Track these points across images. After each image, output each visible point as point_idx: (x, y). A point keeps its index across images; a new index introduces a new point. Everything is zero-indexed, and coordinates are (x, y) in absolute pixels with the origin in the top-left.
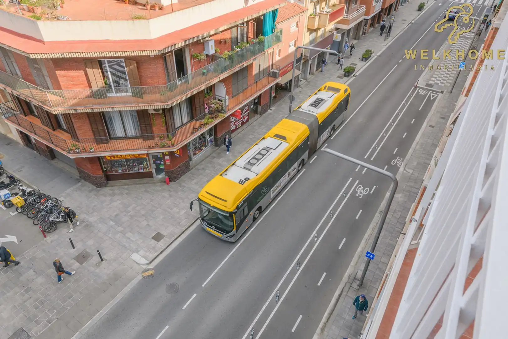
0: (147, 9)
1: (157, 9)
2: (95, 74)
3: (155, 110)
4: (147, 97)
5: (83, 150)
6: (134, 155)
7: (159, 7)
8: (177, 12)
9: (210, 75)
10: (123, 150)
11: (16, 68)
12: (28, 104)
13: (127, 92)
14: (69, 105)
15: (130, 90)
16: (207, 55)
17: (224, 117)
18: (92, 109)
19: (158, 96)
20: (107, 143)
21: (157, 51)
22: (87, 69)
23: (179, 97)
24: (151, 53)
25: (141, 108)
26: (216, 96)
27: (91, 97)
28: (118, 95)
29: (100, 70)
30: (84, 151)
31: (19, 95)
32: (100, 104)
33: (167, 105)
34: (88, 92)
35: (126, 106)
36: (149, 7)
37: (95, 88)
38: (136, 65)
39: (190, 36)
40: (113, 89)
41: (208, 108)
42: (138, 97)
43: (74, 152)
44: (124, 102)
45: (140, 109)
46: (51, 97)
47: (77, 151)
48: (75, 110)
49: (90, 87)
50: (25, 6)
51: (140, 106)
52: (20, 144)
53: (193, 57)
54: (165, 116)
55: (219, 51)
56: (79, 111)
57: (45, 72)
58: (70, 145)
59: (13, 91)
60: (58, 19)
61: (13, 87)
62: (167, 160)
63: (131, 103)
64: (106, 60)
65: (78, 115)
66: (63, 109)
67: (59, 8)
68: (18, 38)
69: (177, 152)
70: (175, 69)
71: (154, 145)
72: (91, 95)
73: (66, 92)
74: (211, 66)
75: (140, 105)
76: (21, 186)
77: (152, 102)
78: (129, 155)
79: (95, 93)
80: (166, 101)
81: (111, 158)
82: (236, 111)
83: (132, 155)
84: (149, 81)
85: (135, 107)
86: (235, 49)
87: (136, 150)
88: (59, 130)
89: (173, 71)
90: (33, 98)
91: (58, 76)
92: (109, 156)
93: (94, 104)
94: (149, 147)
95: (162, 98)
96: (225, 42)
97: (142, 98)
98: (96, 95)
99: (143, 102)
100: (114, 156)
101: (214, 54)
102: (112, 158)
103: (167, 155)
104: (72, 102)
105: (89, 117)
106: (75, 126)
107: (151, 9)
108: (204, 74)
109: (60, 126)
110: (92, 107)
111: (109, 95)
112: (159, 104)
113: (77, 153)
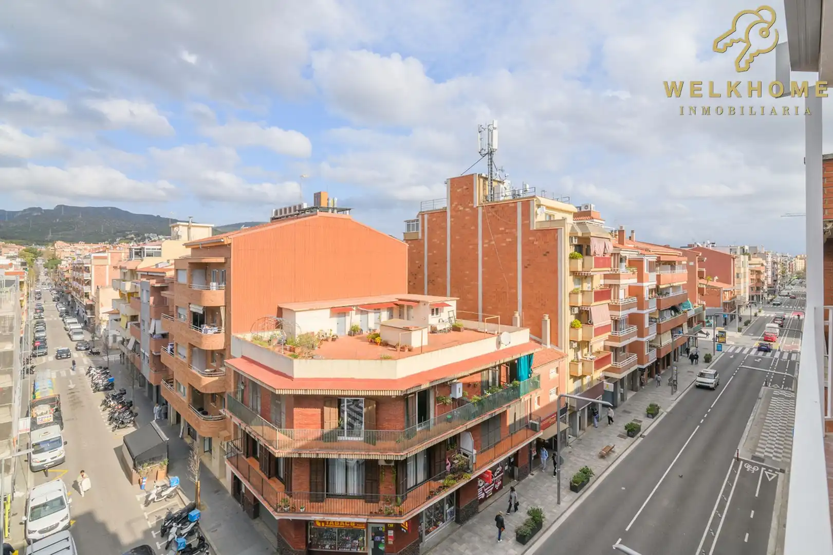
0: (396, 351)
1: (407, 350)
2: (331, 413)
3: (386, 461)
4: (380, 444)
5: (292, 508)
6: (350, 523)
7: (409, 349)
8: (426, 354)
9: (455, 422)
10: (339, 514)
11: (259, 403)
12: (254, 442)
13: (359, 435)
14: (295, 447)
15: (363, 434)
16: (453, 399)
17: (470, 478)
18: (318, 454)
19: (392, 444)
20: (323, 501)
21: (400, 392)
22: (325, 408)
23: (417, 447)
24: (393, 394)
25: (371, 457)
26: (461, 449)
27: (320, 440)
28: (349, 438)
29: (337, 409)
30: (293, 510)
32: (327, 448)
33: (402, 456)
34: (318, 433)
35: (355, 453)
36: (399, 349)
37: (327, 429)
38: (375, 405)
39: (437, 378)
40: (346, 431)
41: (450, 464)
42: (370, 443)
43: (282, 509)
44: (353, 448)
45: (369, 458)
46: (280, 436)
47: (286, 509)
48: (300, 454)
49: (322, 427)
50: (288, 346)
51: (370, 455)
52: (228, 493)
53: (437, 400)
54: (397, 471)
55: (468, 395)
56: (303, 456)
57: (284, 409)
58: (280, 500)
59: (247, 427)
60: (312, 358)
61: (248, 424)
62: (391, 537)
63: (360, 450)
64: (346, 399)
65: (300, 460)
66: (287, 451)
67: (316, 348)
68: (271, 374)
69: (405, 526)
70: (416, 413)
71: (377, 511)
72: (320, 438)
73: (297, 432)
74: (457, 412)
75: (370, 453)
77: (384, 450)
78: (344, 523)
79: (326, 434)
80: (400, 451)
81: (321, 524)
82: (486, 472)
83: (347, 523)
84: (386, 424)
85: (365, 456)
86: (486, 394)
87: (354, 516)
88: (275, 478)
89: (414, 415)
90: (262, 437)
91: (294, 413)
92: (320, 521)
93: (321, 449)
94: (371, 513)
95: (397, 446)
96: (475, 385)
97: (375, 445)
98: (326, 438)
99: (374, 450)
100: (325, 522)
101: (462, 397)
102: (323, 525)
103: (391, 529)
104: (299, 444)
105: (311, 464)
106: (293, 474)
107: (401, 351)
108: (449, 421)
109: (277, 474)
110: (317, 452)
111: (340, 438)
112: (393, 454)
113: (285, 512)
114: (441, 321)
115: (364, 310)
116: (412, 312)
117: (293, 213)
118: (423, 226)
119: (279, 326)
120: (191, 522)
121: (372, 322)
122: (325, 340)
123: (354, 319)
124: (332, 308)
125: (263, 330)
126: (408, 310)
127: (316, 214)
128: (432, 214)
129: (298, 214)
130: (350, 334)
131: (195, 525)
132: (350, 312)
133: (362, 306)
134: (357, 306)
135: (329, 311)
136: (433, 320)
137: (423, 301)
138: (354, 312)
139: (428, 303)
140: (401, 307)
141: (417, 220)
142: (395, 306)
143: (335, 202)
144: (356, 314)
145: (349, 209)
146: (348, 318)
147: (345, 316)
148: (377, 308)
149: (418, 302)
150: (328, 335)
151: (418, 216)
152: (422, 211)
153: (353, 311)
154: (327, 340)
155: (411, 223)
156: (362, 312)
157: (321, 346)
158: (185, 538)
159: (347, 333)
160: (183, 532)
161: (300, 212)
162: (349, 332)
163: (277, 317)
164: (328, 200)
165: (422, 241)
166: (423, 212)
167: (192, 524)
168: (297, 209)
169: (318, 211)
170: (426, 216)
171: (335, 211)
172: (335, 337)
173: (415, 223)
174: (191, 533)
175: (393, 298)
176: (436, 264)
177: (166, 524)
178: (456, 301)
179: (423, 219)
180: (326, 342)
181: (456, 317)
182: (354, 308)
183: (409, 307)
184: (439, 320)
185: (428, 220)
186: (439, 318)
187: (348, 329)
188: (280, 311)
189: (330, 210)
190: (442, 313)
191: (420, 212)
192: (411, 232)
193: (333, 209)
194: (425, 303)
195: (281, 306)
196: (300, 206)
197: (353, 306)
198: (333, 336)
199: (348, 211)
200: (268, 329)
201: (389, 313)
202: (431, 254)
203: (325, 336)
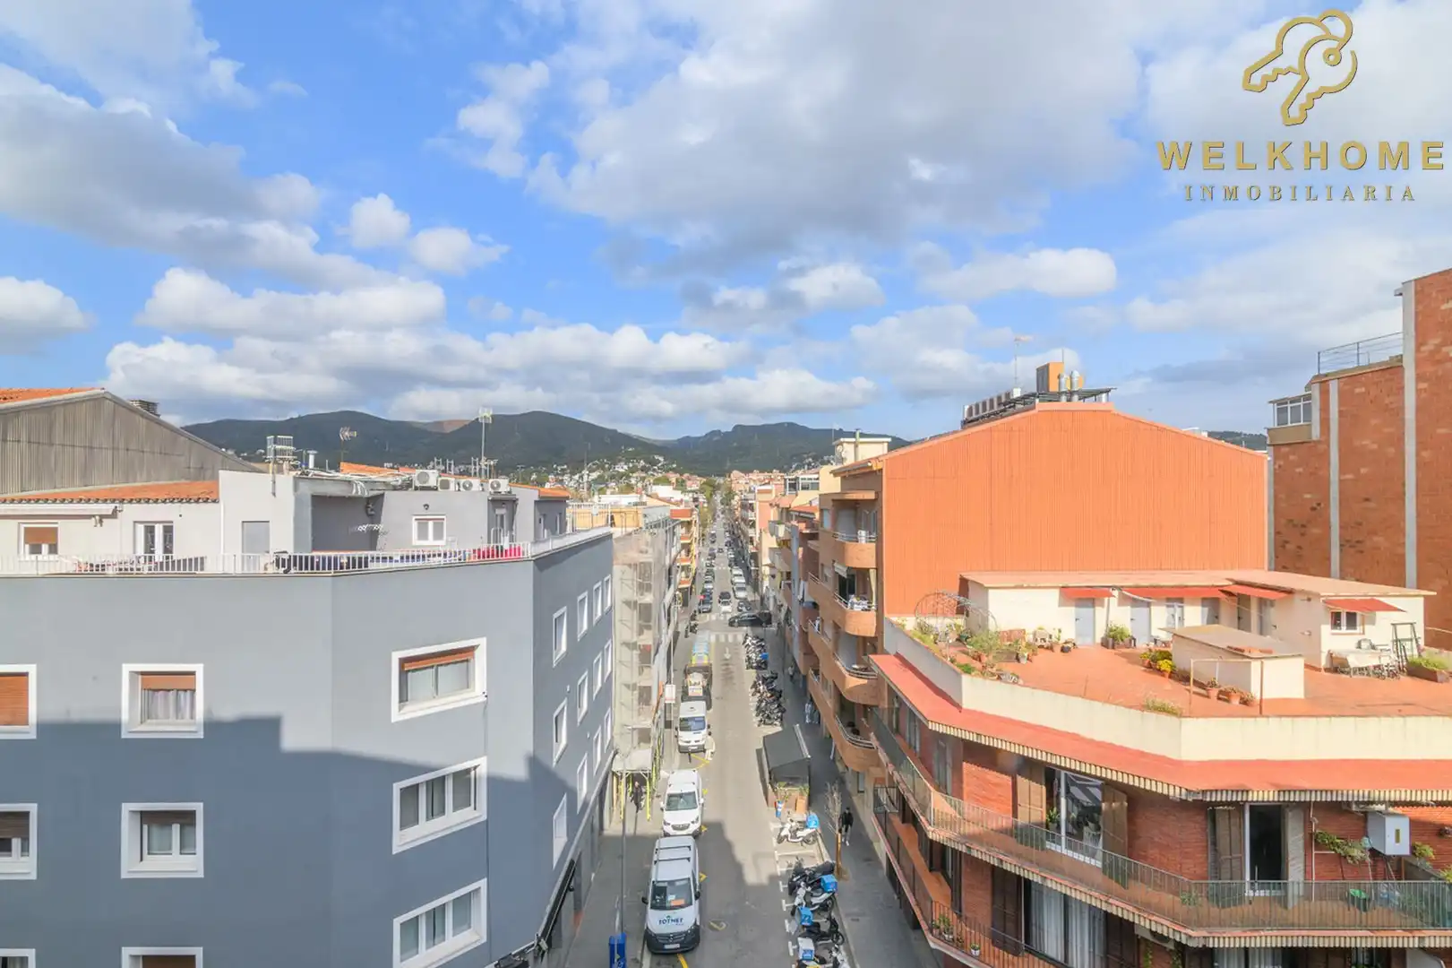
1: (1235, 701)
2: (1033, 794)
3: (1154, 934)
4: (1139, 890)
5: (958, 939)
7: (1241, 698)
11: (918, 737)
13: (1093, 856)
14: (962, 832)
15: (1100, 854)
16: (1374, 853)
18: (1001, 860)
19: (1167, 899)
20: (1016, 954)
21: (1184, 791)
22: (1020, 778)
23: (1238, 932)
25: (1113, 911)
27: (1012, 836)
28: (1070, 853)
29: (1044, 787)
30: (959, 943)
31: (898, 783)
32: (1019, 856)
33: (1190, 937)
34: (1005, 821)
35: (1077, 887)
36: (1214, 693)
37: (1022, 820)
38: (1126, 804)
40: (1063, 839)
42: (1115, 880)
43: (940, 934)
44: (1077, 875)
47: (946, 936)
48: (969, 848)
49: (1015, 814)
51: (1111, 904)
53: (1312, 841)
54: (1183, 965)
55: (1432, 856)
56: (975, 854)
57: (949, 760)
58: (938, 916)
59: (896, 773)
60: (999, 678)
63: (1091, 885)
64: (1064, 773)
66: (948, 835)
67: (1024, 661)
70: (1242, 850)
72: (1011, 831)
73: (968, 807)
74: (1391, 890)
75: (1111, 901)
76: (837, 950)
77: (1146, 907)
79: (1021, 829)
80: (1186, 924)
84: (1153, 852)
85: (1100, 902)
89: (1235, 856)
91: (965, 771)
93: (1009, 853)
95: (1181, 910)
97: (1126, 887)
98: (1023, 835)
99: (1120, 897)
104: (970, 829)
105: (991, 875)
106: (964, 880)
107: (1218, 699)
108: (1354, 902)
109: (943, 867)
110: (1002, 857)
111: (1049, 845)
112: (1167, 923)
113: (945, 941)
114: (1364, 645)
115: (1140, 597)
116: (1273, 614)
117: (996, 408)
118: (1325, 409)
119: (961, 610)
120: (824, 892)
121: (1158, 622)
122: (1047, 648)
123: (1117, 614)
124: (1063, 587)
125: (935, 613)
126: (1260, 610)
127: (1034, 408)
128: (1350, 378)
129: (1004, 411)
130: (1105, 644)
131: (830, 898)
132: (1106, 599)
133: (1136, 589)
134: (1120, 588)
135: (1056, 592)
136: (1335, 641)
137: (1302, 592)
138: (1114, 601)
139: (1318, 596)
140: (1243, 600)
141: (1308, 397)
142: (1222, 596)
143: (1075, 380)
144: (1120, 604)
145: (1107, 391)
146: (1100, 612)
147: (1094, 606)
148: (1176, 597)
149: (1290, 592)
150: (1054, 639)
151: (1308, 387)
152: (1322, 372)
153: (1111, 599)
154: (1050, 648)
155: (1289, 405)
156: (1135, 603)
157: (1034, 658)
158: (812, 912)
159: (1098, 640)
160: (814, 901)
161: (1007, 405)
162: (1102, 639)
163: (960, 595)
164: (1059, 377)
165: (1322, 447)
166: (1326, 375)
167: (825, 896)
168: (1003, 400)
169: (1037, 400)
170: (1334, 387)
171: (1076, 397)
172: (1070, 645)
173: (1301, 404)
174: (824, 907)
175: (1220, 577)
176: (1367, 500)
177: (795, 879)
178: (1422, 599)
179: (1325, 394)
180: (1048, 652)
181: (1422, 642)
182: (1116, 593)
183: (1262, 603)
184: (1359, 643)
185: (1341, 394)
186: (1360, 637)
187: (1100, 633)
188: (964, 585)
189: (1064, 398)
190: (1367, 627)
191: (1315, 377)
192: (1289, 424)
193: (1071, 394)
194: (1309, 597)
195: (969, 576)
196: (1008, 395)
197: (1114, 588)
198: (1066, 643)
199: (1104, 395)
200: (945, 615)
201: (1206, 609)
202: (1349, 476)
203: (1047, 639)
